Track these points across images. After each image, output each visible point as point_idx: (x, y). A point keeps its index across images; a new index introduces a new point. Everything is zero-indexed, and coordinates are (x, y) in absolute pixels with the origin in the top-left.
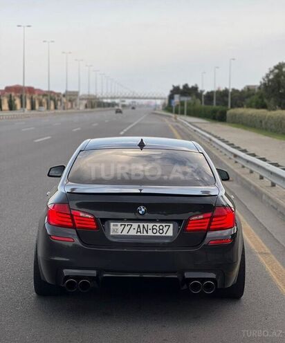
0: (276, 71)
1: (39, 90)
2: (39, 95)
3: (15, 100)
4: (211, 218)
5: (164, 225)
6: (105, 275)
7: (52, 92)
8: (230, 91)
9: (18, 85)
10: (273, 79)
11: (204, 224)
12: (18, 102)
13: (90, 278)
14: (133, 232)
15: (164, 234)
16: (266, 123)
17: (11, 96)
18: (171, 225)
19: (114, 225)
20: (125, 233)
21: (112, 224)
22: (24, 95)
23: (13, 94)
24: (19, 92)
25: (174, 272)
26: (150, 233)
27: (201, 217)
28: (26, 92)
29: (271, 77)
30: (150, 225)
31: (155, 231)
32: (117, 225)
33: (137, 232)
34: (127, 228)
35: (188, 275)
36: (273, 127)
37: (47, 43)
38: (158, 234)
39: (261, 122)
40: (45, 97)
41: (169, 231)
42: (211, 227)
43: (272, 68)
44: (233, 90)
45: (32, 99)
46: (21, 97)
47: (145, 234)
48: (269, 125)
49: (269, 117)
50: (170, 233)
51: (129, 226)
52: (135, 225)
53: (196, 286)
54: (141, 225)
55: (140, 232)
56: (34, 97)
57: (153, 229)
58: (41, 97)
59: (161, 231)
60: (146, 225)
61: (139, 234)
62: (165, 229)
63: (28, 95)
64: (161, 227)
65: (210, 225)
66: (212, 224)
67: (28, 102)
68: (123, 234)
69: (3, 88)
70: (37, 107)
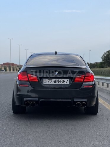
0: (107, 53)
1: (16, 64)
2: (16, 66)
3: (7, 68)
4: (84, 77)
5: (65, 80)
6: (41, 100)
7: (21, 65)
8: (89, 63)
9: (8, 63)
10: (106, 56)
11: (82, 79)
12: (8, 69)
13: (35, 101)
14: (53, 83)
15: (65, 84)
16: (103, 73)
17: (5, 66)
18: (68, 80)
19: (45, 80)
20: (49, 83)
21: (44, 79)
22: (10, 66)
23: (6, 66)
24: (8, 65)
25: (70, 99)
26: (60, 83)
27: (80, 76)
28: (11, 65)
29: (105, 56)
30: (60, 80)
31: (62, 82)
32: (46, 80)
33: (54, 82)
34: (50, 81)
35: (75, 100)
36: (106, 74)
37: (19, 46)
38: (63, 83)
39: (102, 72)
40: (18, 67)
41: (67, 82)
42: (84, 81)
43: (106, 52)
44: (90, 63)
45: (13, 68)
46: (9, 67)
47: (58, 83)
48: (104, 73)
49: (105, 70)
50: (68, 83)
51: (51, 80)
52: (54, 80)
53: (79, 105)
54: (56, 80)
55: (56, 82)
56: (14, 67)
57: (61, 81)
58: (17, 67)
59: (64, 82)
60: (58, 80)
61: (55, 83)
62: (66, 81)
63: (12, 66)
64: (64, 81)
65: (84, 80)
66: (85, 79)
67: (12, 69)
68: (48, 83)
69: (2, 64)
70: (15, 70)
